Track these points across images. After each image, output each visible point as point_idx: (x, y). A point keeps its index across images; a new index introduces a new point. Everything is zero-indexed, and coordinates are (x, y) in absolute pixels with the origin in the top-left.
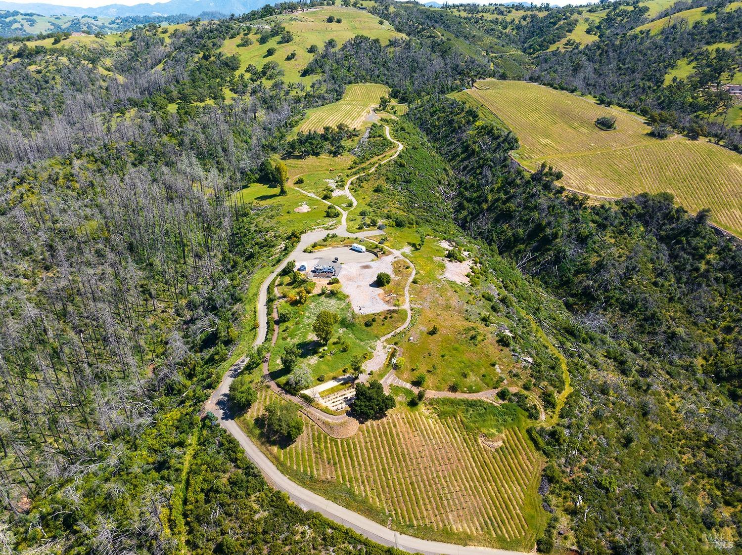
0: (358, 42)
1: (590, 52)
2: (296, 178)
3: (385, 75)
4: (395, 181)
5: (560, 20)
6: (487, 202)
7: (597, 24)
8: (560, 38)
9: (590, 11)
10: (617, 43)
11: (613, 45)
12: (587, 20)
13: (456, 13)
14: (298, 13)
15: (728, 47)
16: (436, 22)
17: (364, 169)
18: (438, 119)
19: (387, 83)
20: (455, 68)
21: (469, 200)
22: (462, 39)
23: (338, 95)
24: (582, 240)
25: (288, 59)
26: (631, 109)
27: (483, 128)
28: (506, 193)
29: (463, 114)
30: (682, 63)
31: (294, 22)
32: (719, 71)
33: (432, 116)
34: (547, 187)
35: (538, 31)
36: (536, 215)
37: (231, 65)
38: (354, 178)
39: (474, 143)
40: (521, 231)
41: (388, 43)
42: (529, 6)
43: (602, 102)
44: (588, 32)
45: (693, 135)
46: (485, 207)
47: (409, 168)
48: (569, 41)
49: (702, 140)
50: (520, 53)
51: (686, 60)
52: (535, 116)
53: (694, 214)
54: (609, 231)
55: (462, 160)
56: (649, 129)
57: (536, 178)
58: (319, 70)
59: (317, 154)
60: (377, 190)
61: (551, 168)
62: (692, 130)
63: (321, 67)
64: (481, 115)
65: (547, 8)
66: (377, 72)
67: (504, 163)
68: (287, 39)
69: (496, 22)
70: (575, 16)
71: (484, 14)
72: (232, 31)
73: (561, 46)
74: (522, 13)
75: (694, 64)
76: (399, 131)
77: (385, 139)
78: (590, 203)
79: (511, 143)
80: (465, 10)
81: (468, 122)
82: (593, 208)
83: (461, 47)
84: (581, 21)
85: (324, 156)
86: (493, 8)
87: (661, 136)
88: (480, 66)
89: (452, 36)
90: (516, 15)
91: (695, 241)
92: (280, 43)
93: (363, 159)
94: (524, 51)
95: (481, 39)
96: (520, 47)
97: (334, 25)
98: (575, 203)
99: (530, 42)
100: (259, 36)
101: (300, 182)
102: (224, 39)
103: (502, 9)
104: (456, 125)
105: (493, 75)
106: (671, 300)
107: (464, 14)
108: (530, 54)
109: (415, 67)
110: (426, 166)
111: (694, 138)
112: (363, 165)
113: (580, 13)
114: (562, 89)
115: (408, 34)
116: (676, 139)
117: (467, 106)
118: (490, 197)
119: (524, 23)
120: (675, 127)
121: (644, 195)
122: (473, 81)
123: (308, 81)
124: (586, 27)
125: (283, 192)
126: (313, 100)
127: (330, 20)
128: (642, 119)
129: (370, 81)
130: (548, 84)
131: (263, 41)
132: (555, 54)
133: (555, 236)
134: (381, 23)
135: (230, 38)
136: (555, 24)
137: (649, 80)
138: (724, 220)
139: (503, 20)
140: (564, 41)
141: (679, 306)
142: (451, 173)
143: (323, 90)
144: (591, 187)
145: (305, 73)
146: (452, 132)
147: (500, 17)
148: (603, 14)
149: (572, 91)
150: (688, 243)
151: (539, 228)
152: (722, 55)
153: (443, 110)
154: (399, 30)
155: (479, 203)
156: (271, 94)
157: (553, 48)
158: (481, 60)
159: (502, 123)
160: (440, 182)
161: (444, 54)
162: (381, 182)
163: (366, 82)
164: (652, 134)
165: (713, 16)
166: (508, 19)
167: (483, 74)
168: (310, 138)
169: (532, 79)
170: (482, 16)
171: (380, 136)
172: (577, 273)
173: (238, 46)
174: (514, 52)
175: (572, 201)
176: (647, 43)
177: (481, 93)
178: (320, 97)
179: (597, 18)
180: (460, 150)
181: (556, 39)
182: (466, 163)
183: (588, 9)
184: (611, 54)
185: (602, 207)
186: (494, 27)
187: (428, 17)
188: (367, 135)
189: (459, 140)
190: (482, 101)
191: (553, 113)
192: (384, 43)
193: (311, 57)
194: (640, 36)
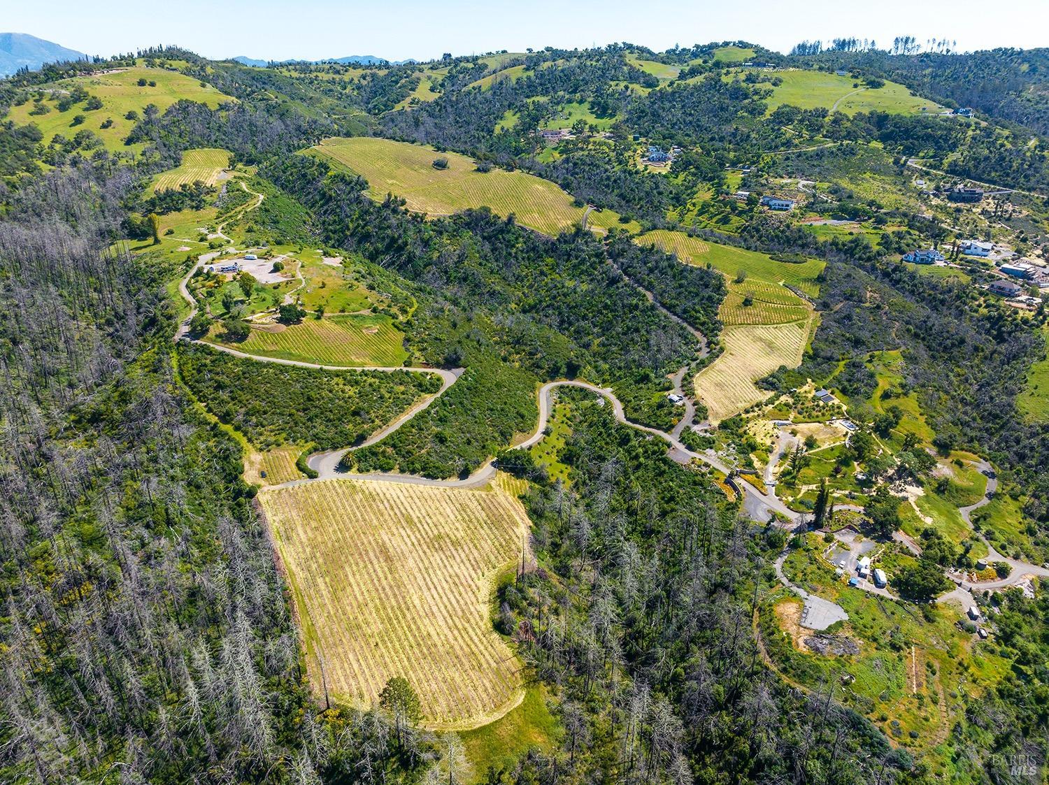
0: (184, 107)
1: (430, 109)
2: (166, 230)
3: (222, 140)
4: (264, 223)
5: (401, 78)
6: (349, 229)
7: (440, 82)
8: (403, 97)
9: (431, 68)
10: (454, 99)
11: (451, 101)
12: (429, 78)
13: (286, 74)
14: (98, 76)
15: (542, 99)
16: (264, 83)
17: (231, 217)
18: (291, 174)
19: (227, 147)
20: (299, 128)
21: (334, 232)
22: (299, 101)
23: (177, 163)
24: (426, 243)
25: (104, 126)
26: (463, 153)
27: (335, 176)
28: (363, 220)
29: (315, 168)
30: (508, 114)
31: (97, 86)
32: (536, 120)
33: (284, 172)
34: (395, 211)
35: (380, 91)
36: (389, 232)
37: (31, 135)
38: (224, 224)
39: (330, 189)
40: (380, 246)
41: (217, 107)
42: (368, 64)
43: (439, 149)
44: (432, 90)
45: (510, 168)
46: (348, 233)
47: (274, 213)
48: (414, 100)
49: (517, 172)
50: (364, 114)
51: (512, 112)
52: (382, 164)
53: (505, 219)
54: (445, 236)
55: (322, 206)
56: (475, 167)
57: (386, 205)
58: (145, 138)
59: (179, 210)
60: (250, 230)
61: (396, 197)
62: (508, 165)
63: (147, 134)
64: (331, 166)
65: (386, 65)
66: (214, 138)
67: (358, 200)
68: (95, 105)
69: (333, 82)
70: (417, 74)
71: (319, 74)
72: (16, 97)
73: (406, 106)
74: (360, 72)
75: (518, 115)
76: (256, 185)
77: (244, 192)
78: (428, 219)
79: (363, 185)
80: (296, 70)
81: (321, 174)
82: (432, 222)
83: (298, 108)
84: (423, 79)
85: (186, 211)
86: (327, 66)
87: (485, 171)
88: (323, 125)
89: (288, 99)
90: (355, 74)
91: (507, 236)
92: (86, 109)
93: (227, 210)
94: (369, 112)
95: (319, 100)
96: (364, 108)
97: (147, 88)
98: (418, 219)
99: (374, 102)
100: (56, 102)
101: (170, 232)
102: (9, 106)
103: (338, 67)
104: (309, 177)
105: (338, 134)
106: (492, 272)
107: (295, 74)
108: (375, 114)
109: (254, 130)
110: (289, 210)
111: (512, 170)
112: (229, 214)
113: (421, 71)
114: (404, 141)
115: (239, 97)
116: (497, 172)
117: (317, 160)
118: (351, 226)
119: (364, 82)
120: (496, 163)
121: (469, 210)
122: (319, 140)
123: (137, 148)
124: (430, 84)
125: (157, 241)
126: (146, 168)
127: (142, 83)
128: (472, 160)
129: (207, 146)
130: (391, 138)
131: (63, 107)
132: (401, 113)
133: (406, 244)
134: (203, 86)
135: (17, 105)
136: (397, 82)
137: (482, 130)
138: (527, 221)
139: (341, 80)
140: (408, 100)
141: (497, 276)
142: (314, 216)
143: (157, 156)
144: (429, 209)
145: (129, 141)
146: (308, 183)
147: (337, 77)
148: (446, 72)
149: (413, 142)
150: (504, 239)
151: (394, 240)
152: (538, 106)
153: (294, 165)
154: (227, 93)
155: (343, 232)
156: (94, 165)
157: (398, 107)
158: (323, 120)
159: (352, 170)
160: (305, 222)
161: (282, 116)
162: (251, 224)
163: (203, 147)
164: (478, 170)
165: (531, 73)
166: (346, 78)
167: (327, 133)
168: (169, 194)
169: (375, 134)
170: (317, 76)
171: (238, 190)
172: (426, 266)
173: (31, 114)
174: (358, 113)
175: (415, 217)
176: (479, 98)
177: (328, 148)
178: (156, 164)
179: (440, 75)
180: (317, 197)
181: (400, 98)
182: (325, 208)
183: (430, 66)
184: (449, 109)
185: (439, 220)
186: (332, 87)
187: (253, 78)
188: (225, 190)
189: (315, 190)
190: (331, 155)
191: (396, 160)
192: (214, 107)
193: (131, 125)
194: (474, 92)
